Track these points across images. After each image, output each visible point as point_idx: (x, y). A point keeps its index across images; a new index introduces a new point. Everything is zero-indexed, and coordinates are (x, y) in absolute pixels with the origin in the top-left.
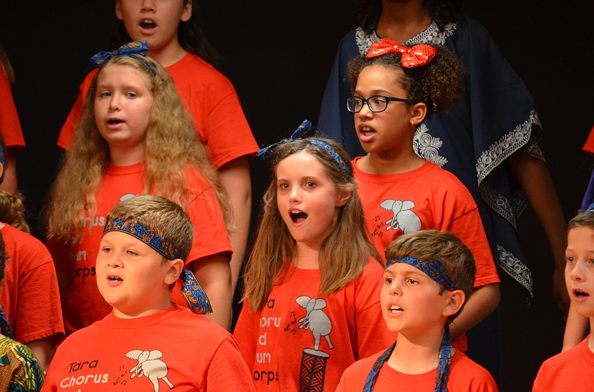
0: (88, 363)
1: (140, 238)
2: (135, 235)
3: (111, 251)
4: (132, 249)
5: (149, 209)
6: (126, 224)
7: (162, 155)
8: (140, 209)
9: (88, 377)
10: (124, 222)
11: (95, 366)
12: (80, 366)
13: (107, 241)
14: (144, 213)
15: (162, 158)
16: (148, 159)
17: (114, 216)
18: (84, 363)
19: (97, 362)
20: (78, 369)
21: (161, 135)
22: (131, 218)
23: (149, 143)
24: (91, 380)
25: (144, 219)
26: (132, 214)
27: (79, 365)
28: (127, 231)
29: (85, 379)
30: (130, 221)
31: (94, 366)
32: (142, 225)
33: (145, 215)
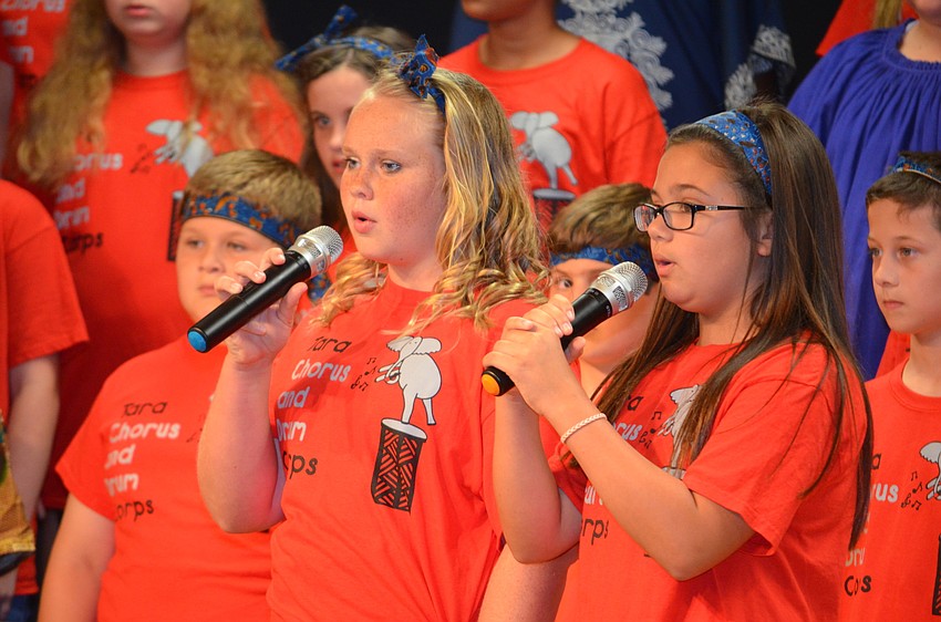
0: (150, 405)
1: (247, 224)
2: (239, 221)
3: (200, 245)
4: (236, 240)
5: (253, 177)
6: (221, 206)
7: (216, 61)
8: (238, 179)
9: (149, 426)
10: (217, 202)
11: (161, 411)
12: (139, 409)
13: (192, 230)
14: (245, 184)
15: (215, 65)
16: (193, 66)
17: (200, 193)
18: (145, 405)
19: (165, 405)
20: (134, 413)
21: (212, 29)
22: (227, 194)
23: (192, 41)
24: (152, 432)
25: (248, 194)
26: (228, 188)
27: (137, 407)
28: (225, 215)
29: (143, 430)
30: (227, 199)
31: (159, 411)
32: (246, 204)
33: (249, 188)
